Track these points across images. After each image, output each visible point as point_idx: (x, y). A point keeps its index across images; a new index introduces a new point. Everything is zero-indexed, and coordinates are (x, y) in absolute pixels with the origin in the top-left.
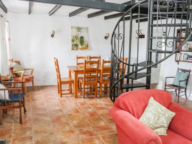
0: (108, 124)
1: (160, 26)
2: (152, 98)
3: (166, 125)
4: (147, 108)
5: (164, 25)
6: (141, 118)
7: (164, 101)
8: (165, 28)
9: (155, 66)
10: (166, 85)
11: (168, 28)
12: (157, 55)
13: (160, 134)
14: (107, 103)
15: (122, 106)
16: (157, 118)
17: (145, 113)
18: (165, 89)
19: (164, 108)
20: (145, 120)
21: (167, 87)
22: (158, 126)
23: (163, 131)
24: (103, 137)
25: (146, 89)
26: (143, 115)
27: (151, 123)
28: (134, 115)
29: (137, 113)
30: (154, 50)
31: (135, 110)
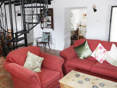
0: (5, 73)
1: (28, 7)
2: (29, 52)
3: (40, 66)
4: (27, 58)
5: (30, 7)
6: (25, 65)
7: (36, 52)
8: (31, 9)
9: (28, 32)
10: (37, 43)
11: (33, 8)
12: (28, 26)
13: (37, 72)
14: (2, 60)
15: (11, 60)
16: (34, 63)
17: (26, 61)
18: (38, 45)
19: (37, 56)
20: (27, 66)
21: (38, 44)
22: (35, 67)
23: (38, 70)
24: (3, 83)
25: (26, 47)
26: (25, 63)
27: (31, 66)
28: (20, 65)
29: (22, 63)
30: (27, 23)
31: (20, 61)
